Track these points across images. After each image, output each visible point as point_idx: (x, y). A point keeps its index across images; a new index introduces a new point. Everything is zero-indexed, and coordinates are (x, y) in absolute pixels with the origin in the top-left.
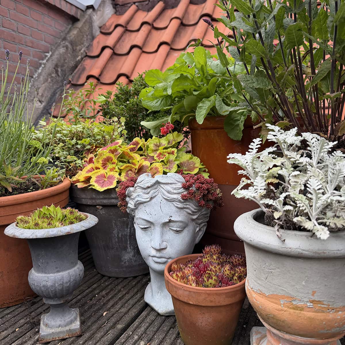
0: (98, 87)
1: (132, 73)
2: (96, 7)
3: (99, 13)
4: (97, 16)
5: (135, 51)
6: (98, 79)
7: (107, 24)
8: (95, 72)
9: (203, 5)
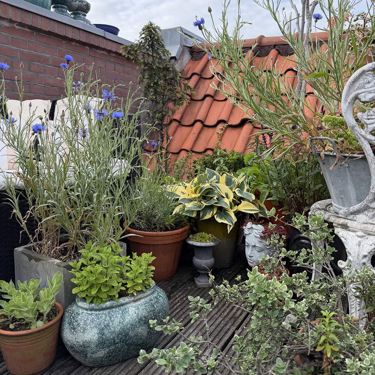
0: (179, 129)
1: (206, 119)
2: (177, 58)
3: (179, 62)
4: (178, 64)
5: (208, 99)
6: (179, 122)
7: (185, 70)
8: (177, 116)
9: (266, 58)
